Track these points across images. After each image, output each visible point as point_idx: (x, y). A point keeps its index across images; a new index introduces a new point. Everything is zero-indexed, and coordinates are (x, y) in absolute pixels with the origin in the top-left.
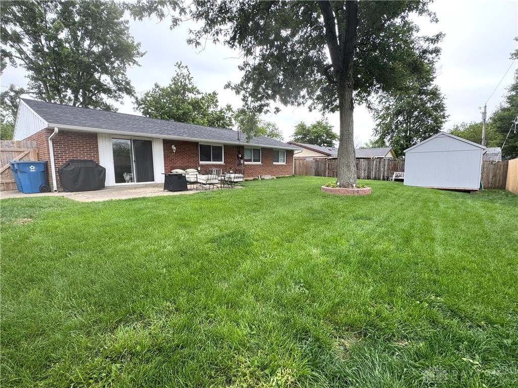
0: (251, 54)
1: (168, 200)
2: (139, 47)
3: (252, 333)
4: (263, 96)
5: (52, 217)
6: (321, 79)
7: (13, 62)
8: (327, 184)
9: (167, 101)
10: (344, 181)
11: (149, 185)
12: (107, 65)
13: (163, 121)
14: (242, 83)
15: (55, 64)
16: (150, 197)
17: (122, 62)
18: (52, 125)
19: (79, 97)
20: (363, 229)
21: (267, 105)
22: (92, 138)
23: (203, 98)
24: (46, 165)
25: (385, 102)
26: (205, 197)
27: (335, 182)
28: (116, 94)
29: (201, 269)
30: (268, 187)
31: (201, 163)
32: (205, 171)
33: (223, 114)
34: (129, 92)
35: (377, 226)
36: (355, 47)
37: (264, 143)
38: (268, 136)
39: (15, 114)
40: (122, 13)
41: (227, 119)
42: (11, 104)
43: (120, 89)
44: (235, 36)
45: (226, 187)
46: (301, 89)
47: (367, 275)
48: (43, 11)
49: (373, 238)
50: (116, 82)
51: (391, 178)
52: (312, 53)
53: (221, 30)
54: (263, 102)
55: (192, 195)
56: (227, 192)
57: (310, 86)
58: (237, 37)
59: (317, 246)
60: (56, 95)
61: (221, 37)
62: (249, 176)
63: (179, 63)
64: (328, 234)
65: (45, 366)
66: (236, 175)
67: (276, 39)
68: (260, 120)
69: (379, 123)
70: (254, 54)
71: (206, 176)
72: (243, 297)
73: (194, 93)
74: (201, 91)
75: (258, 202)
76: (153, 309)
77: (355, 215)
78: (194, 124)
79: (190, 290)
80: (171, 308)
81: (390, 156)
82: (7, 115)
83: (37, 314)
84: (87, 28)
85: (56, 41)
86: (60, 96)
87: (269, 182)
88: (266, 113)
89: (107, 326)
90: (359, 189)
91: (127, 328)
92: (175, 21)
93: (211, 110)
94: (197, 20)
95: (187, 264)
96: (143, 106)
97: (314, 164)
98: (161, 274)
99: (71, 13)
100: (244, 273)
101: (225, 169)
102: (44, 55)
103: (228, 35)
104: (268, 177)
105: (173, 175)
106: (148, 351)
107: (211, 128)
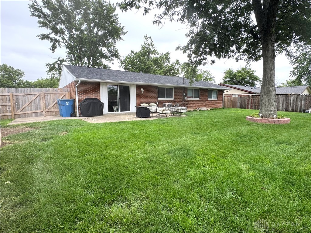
0: (195, 25)
1: (139, 124)
2: (123, 29)
3: (199, 223)
4: (202, 53)
5: (77, 131)
6: (247, 37)
7: (60, 45)
8: (251, 115)
9: (138, 60)
10: (266, 112)
11: (127, 113)
12: (105, 41)
13: (136, 73)
14: (188, 46)
15: (79, 44)
16: (128, 121)
17: (114, 39)
18: (78, 79)
19: (91, 61)
20: (285, 152)
21: (206, 59)
22: (97, 85)
23: (160, 57)
24: (74, 101)
25: (302, 50)
26: (162, 122)
27: (258, 113)
28: (110, 58)
29: (161, 172)
30: (205, 116)
31: (159, 99)
32: (161, 105)
33: (173, 67)
34: (117, 56)
35: (298, 150)
36: (278, 10)
37: (201, 85)
38: (204, 80)
39: (60, 73)
40: (115, 9)
41: (176, 69)
42: (58, 68)
43: (112, 55)
44: (185, 14)
45: (175, 116)
46: (231, 46)
47: (291, 191)
48: (74, 15)
49: (295, 160)
50: (110, 51)
51: (308, 111)
52: (241, 19)
53: (175, 12)
54: (202, 57)
55: (153, 121)
56: (176, 119)
57: (238, 43)
58: (186, 15)
59: (245, 163)
60: (79, 62)
61: (175, 17)
62: (190, 108)
63: (146, 36)
64: (254, 154)
65: (75, 221)
66: (182, 108)
67: (213, 13)
68: (198, 69)
69: (296, 66)
70: (197, 25)
71: (162, 108)
72: (191, 196)
73: (155, 54)
74: (159, 52)
75: (198, 127)
76: (133, 195)
77: (277, 140)
78: (155, 74)
79: (155, 186)
80: (143, 196)
81: (306, 92)
82: (56, 74)
83: (71, 189)
84: (96, 21)
85: (80, 31)
86: (81, 62)
87: (205, 113)
88: (204, 65)
89: (106, 203)
90: (279, 119)
91: (118, 206)
92: (146, 10)
93: (165, 64)
94: (160, 8)
95: (152, 167)
96: (125, 64)
97: (239, 99)
98: (136, 173)
99: (88, 14)
100: (191, 178)
101: (174, 104)
102: (75, 39)
103: (179, 15)
104: (204, 109)
105: (142, 107)
106: (131, 223)
107: (165, 76)
